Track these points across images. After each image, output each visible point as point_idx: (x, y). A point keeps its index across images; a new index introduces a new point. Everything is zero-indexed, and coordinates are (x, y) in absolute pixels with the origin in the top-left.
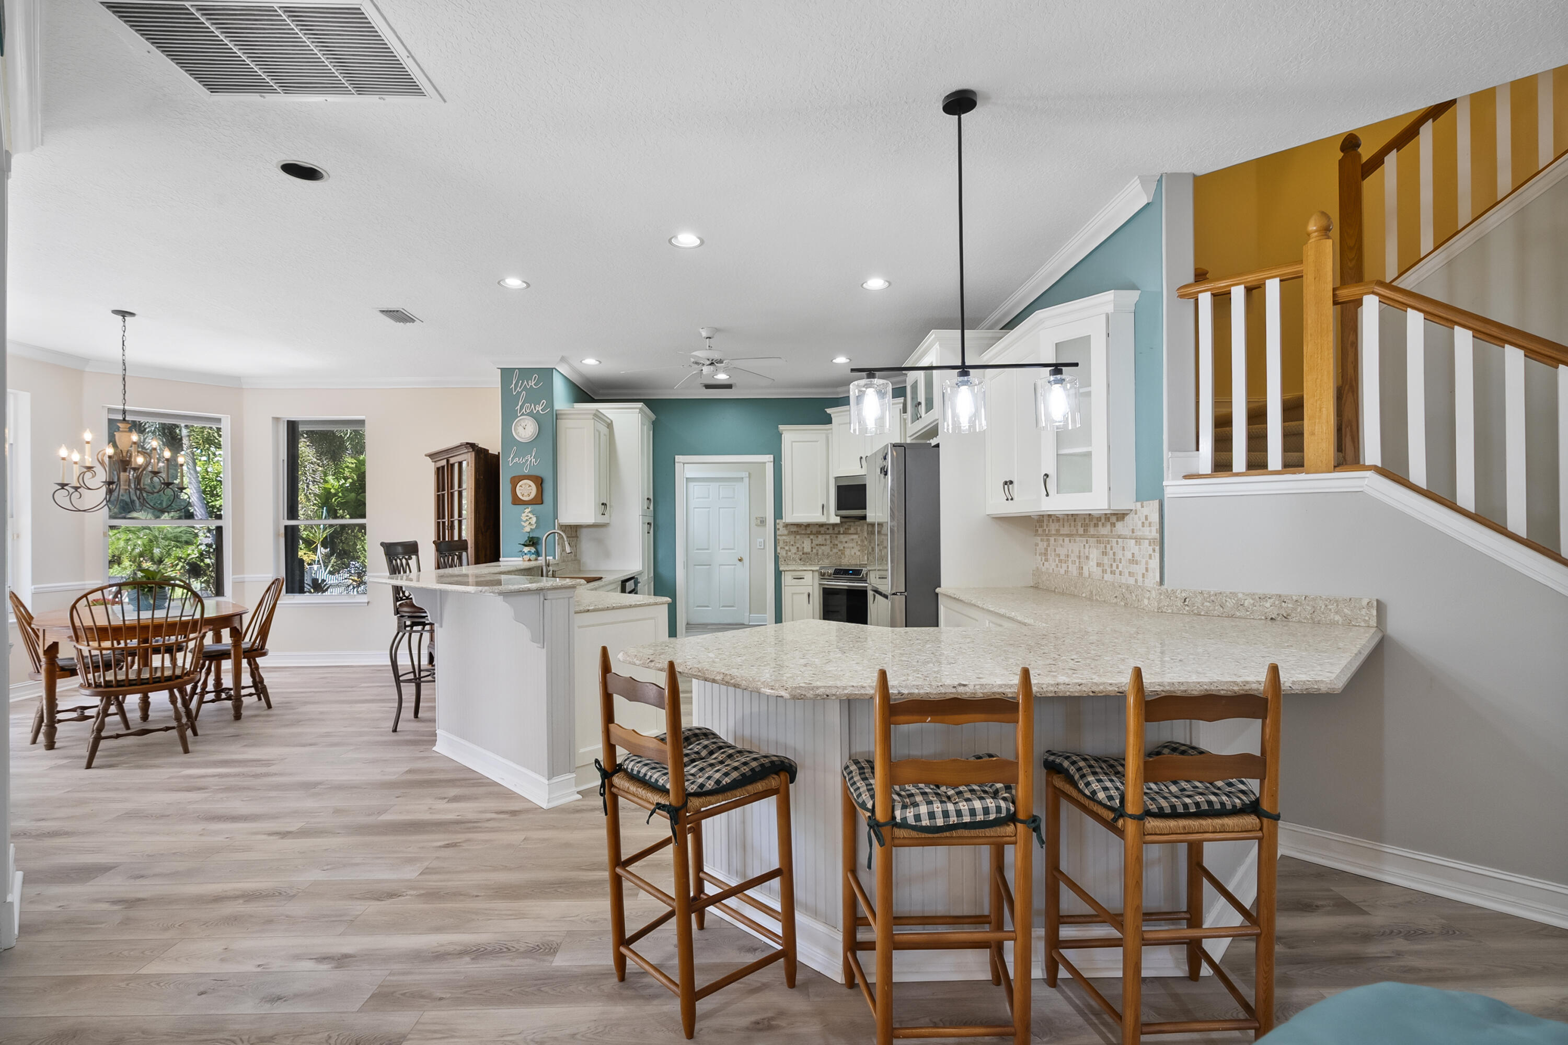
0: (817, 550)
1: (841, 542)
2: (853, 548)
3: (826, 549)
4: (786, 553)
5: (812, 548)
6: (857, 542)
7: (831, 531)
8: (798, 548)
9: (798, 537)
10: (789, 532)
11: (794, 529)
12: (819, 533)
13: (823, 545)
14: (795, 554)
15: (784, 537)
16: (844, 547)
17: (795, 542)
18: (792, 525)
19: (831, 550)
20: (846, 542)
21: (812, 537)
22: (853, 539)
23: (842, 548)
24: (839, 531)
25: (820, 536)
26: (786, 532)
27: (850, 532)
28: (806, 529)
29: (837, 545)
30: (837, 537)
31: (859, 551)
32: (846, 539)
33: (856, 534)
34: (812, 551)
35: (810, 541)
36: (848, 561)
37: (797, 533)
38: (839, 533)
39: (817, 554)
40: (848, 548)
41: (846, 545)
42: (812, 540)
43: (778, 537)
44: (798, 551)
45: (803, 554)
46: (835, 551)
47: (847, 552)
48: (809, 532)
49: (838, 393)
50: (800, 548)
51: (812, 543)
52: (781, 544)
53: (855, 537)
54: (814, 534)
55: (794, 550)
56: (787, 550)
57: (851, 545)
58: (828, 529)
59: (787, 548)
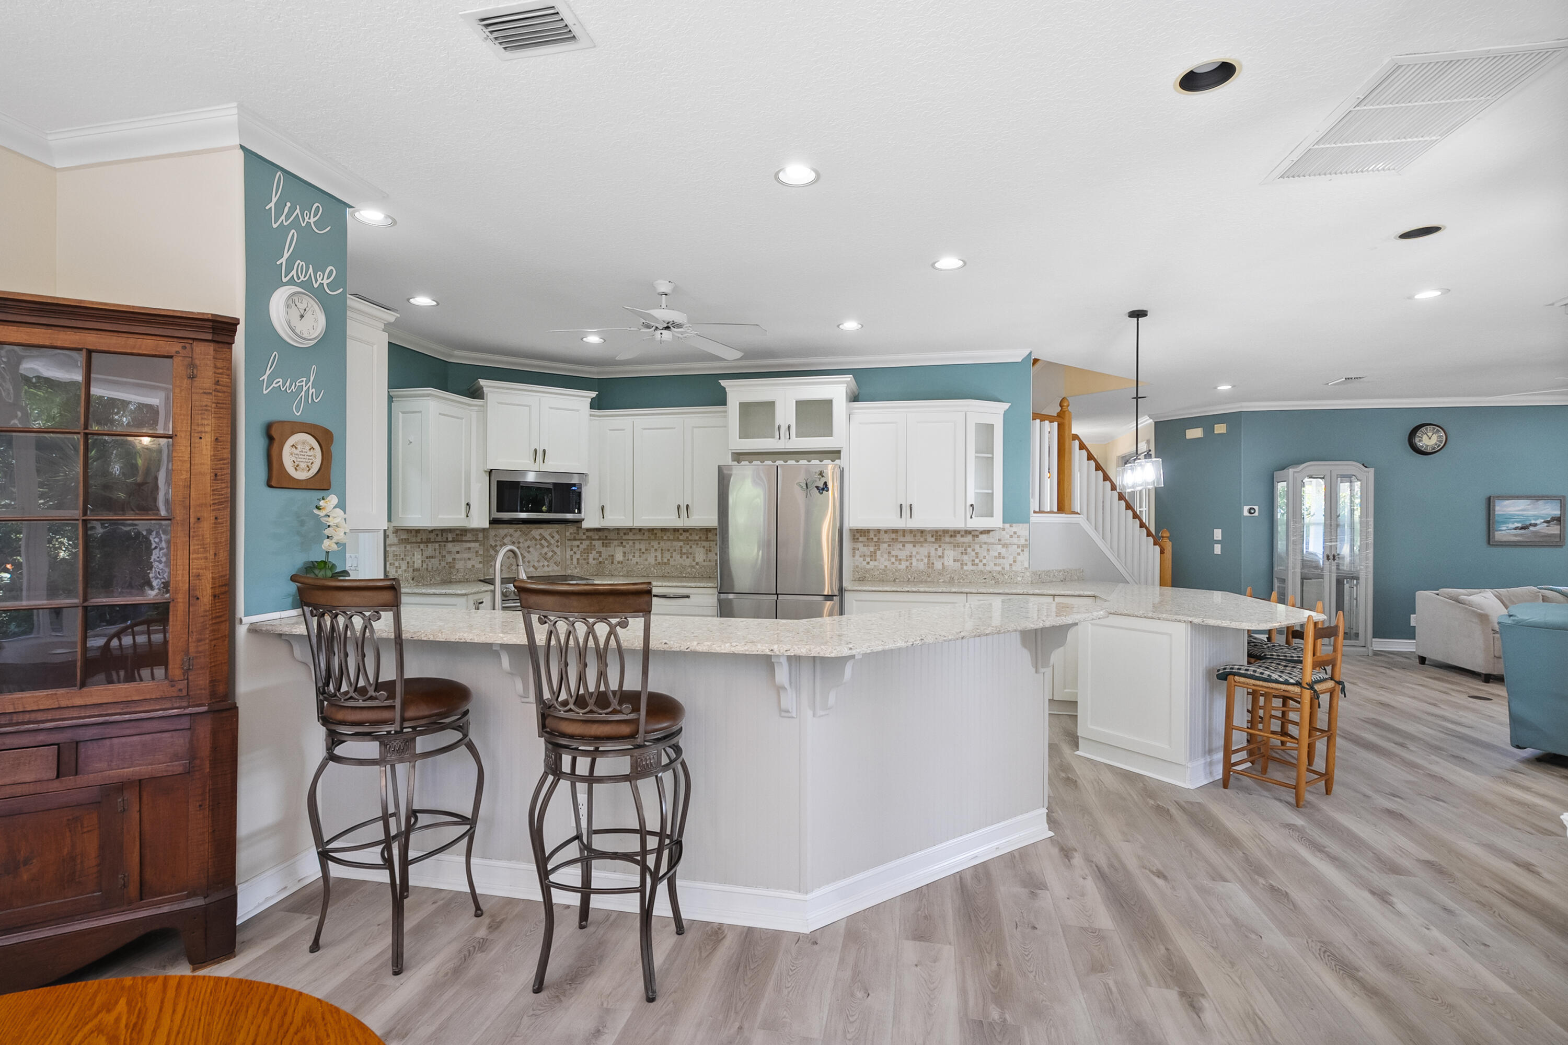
0: (427, 565)
1: (450, 552)
2: (469, 559)
3: (435, 562)
4: (396, 572)
5: (422, 562)
6: (477, 552)
7: (439, 538)
8: (408, 563)
9: (408, 547)
10: (399, 540)
11: (404, 536)
12: (428, 541)
13: (432, 557)
14: (405, 571)
15: (394, 548)
16: (454, 559)
17: (405, 555)
18: (402, 529)
19: (440, 564)
20: (458, 552)
21: (422, 546)
22: (469, 548)
23: (450, 560)
24: (447, 538)
25: (430, 545)
26: (396, 540)
27: (464, 538)
28: (416, 536)
29: (445, 556)
30: (445, 546)
31: (480, 562)
32: (457, 549)
33: (476, 541)
34: (422, 566)
35: (420, 553)
36: (464, 576)
37: (406, 541)
38: (447, 541)
39: (427, 569)
40: (461, 560)
41: (458, 556)
42: (422, 550)
43: (388, 549)
44: (408, 567)
45: (414, 570)
46: (443, 564)
47: (460, 565)
48: (419, 541)
50: (411, 563)
51: (422, 555)
52: (390, 558)
53: (473, 545)
54: (426, 543)
55: (404, 567)
56: (397, 567)
57: (466, 555)
58: (437, 535)
59: (397, 564)
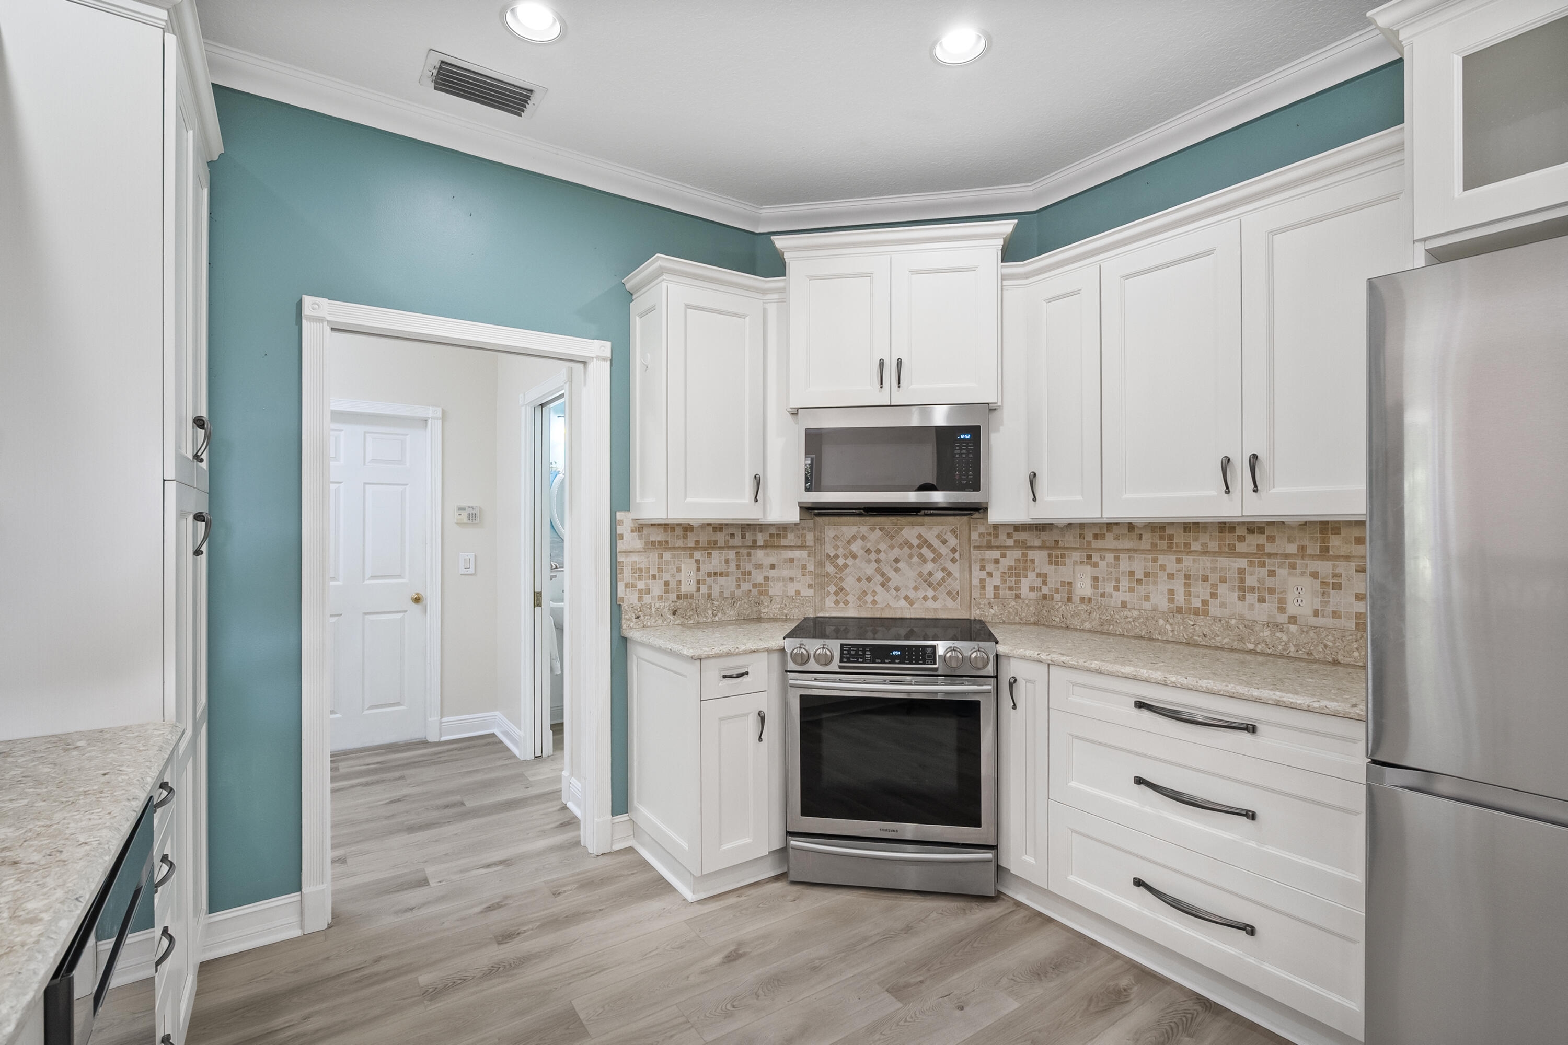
0: (710, 587)
1: (759, 566)
2: (791, 579)
3: (727, 584)
4: (640, 599)
5: (698, 582)
6: (804, 567)
7: (737, 541)
8: (666, 584)
9: (667, 556)
10: (646, 543)
11: (658, 536)
12: (712, 545)
13: (721, 574)
14: (660, 598)
15: (635, 558)
16: (766, 579)
17: (660, 570)
18: (652, 525)
19: (739, 586)
20: (773, 567)
21: (698, 555)
22: (791, 560)
23: (760, 579)
24: (755, 542)
25: (715, 553)
26: (638, 544)
27: (784, 542)
28: (685, 537)
29: (750, 573)
30: (749, 555)
31: (810, 586)
32: (772, 559)
33: (802, 547)
34: (698, 590)
35: (694, 566)
36: (781, 609)
37: (664, 546)
38: (754, 546)
39: (710, 595)
40: (778, 579)
41: (772, 573)
42: (697, 561)
43: (621, 558)
44: (666, 592)
45: (679, 597)
46: (746, 586)
47: (775, 589)
48: (692, 544)
49: (757, 220)
50: (673, 585)
51: (698, 569)
52: (626, 575)
53: (796, 554)
54: (704, 549)
55: (657, 589)
56: (640, 591)
57: (786, 573)
58: (732, 535)
59: (641, 585)
